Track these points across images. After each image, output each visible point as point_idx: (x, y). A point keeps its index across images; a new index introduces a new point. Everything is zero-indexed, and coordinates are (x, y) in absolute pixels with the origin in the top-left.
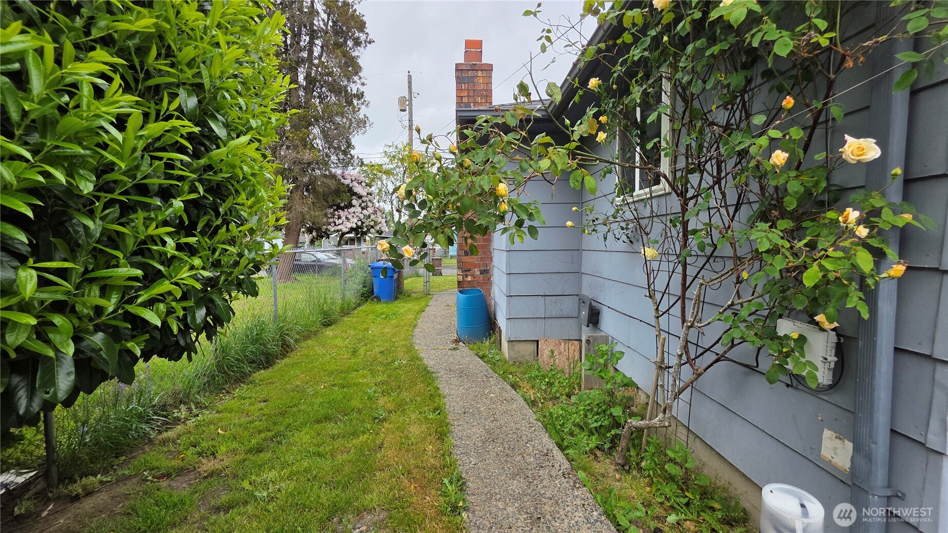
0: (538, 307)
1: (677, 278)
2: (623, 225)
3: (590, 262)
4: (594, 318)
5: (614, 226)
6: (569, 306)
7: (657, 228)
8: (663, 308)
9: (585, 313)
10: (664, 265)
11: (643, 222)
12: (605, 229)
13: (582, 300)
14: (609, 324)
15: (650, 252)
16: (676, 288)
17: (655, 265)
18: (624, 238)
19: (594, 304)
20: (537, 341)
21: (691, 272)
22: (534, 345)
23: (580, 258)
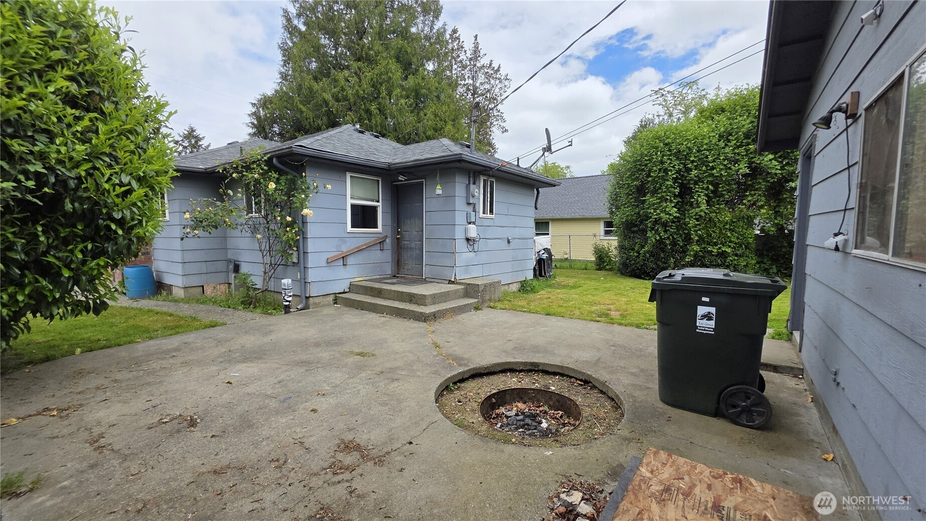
0: (203, 268)
1: (268, 244)
2: (249, 226)
3: (231, 243)
4: (237, 268)
5: (245, 226)
6: (221, 266)
7: (261, 229)
8: (264, 254)
9: (231, 267)
10: (264, 241)
11: (257, 226)
12: (242, 227)
13: (229, 261)
14: (244, 269)
15: (259, 236)
16: (268, 248)
17: (261, 240)
18: (250, 231)
19: (236, 262)
20: (203, 286)
21: (271, 242)
22: (202, 288)
23: (226, 241)
